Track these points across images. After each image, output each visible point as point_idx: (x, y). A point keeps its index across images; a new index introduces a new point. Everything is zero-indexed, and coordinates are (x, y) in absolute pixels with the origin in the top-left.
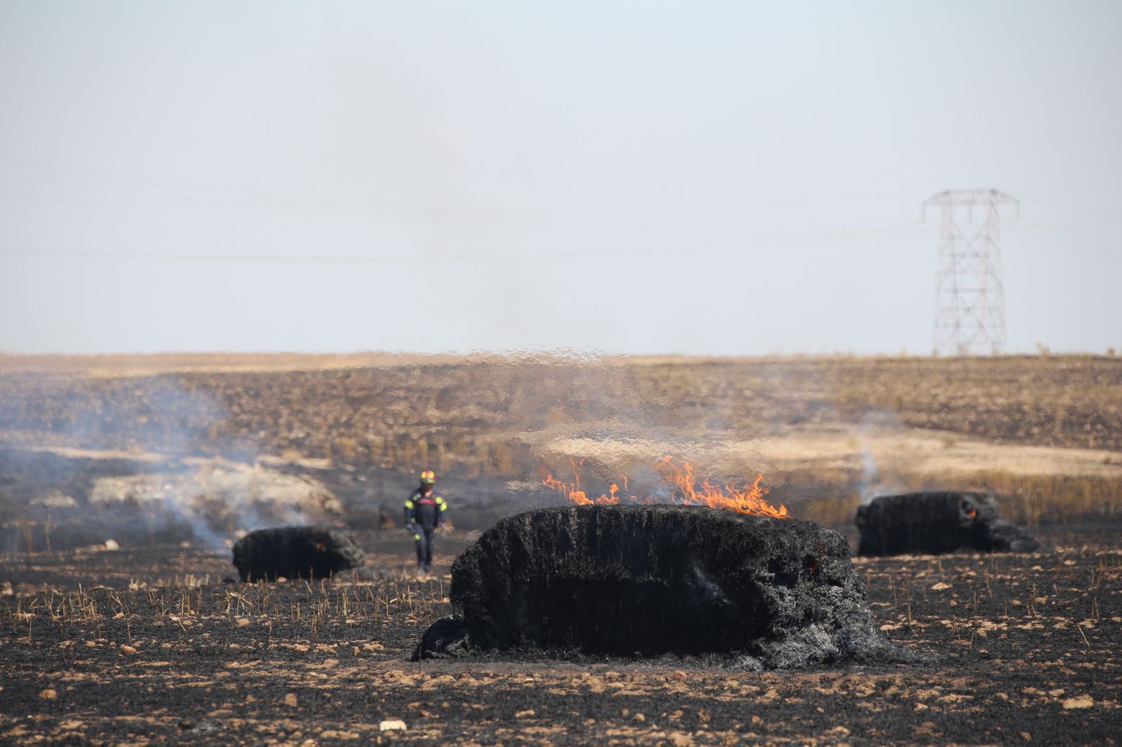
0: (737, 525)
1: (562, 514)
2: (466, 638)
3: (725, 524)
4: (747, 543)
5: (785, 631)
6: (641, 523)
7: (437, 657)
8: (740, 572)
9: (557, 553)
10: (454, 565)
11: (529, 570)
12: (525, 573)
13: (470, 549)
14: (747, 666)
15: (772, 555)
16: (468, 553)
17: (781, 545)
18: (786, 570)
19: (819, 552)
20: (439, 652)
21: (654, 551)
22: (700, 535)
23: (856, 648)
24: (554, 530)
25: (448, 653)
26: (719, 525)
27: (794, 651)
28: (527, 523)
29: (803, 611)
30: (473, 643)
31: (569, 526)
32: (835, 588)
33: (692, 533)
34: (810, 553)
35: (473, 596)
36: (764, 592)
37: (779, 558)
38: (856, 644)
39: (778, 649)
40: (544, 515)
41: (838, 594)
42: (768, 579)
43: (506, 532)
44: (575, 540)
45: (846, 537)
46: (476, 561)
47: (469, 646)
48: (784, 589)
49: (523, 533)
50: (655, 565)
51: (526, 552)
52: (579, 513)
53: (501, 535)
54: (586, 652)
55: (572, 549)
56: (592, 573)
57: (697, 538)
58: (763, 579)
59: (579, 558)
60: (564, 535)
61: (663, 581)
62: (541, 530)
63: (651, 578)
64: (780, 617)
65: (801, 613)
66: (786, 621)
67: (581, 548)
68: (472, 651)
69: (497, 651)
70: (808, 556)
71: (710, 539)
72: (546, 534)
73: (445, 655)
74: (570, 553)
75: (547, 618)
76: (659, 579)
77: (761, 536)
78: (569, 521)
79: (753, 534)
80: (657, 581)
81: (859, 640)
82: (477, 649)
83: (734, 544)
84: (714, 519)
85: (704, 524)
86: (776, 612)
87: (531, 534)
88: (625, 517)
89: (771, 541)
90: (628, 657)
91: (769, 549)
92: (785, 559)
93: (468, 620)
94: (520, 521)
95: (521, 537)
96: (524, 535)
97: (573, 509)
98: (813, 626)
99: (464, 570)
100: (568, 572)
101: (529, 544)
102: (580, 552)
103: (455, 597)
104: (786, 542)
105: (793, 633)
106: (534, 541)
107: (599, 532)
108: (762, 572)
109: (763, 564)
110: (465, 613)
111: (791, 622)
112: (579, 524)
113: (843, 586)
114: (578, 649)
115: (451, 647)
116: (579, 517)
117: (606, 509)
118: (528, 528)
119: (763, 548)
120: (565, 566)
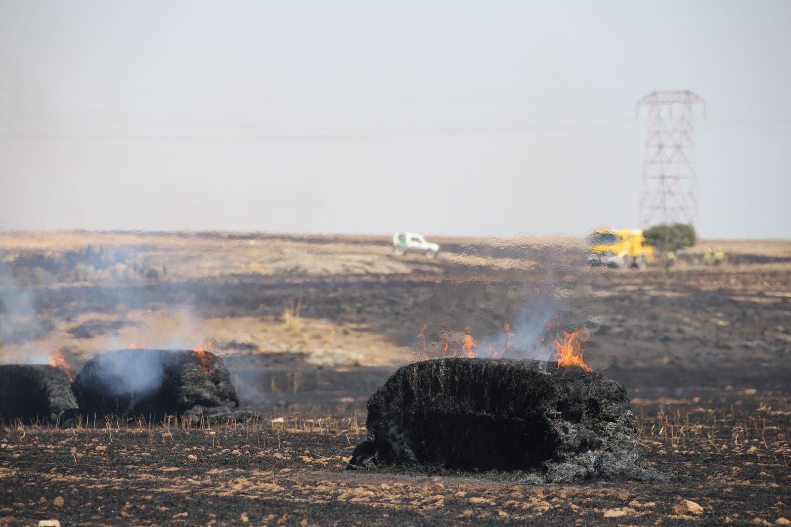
0: (539, 376)
1: (436, 365)
2: (376, 455)
3: (531, 374)
4: (543, 389)
5: (565, 455)
6: (481, 372)
7: (356, 469)
8: (538, 410)
9: (432, 393)
10: (369, 401)
11: (414, 405)
12: (412, 408)
13: (380, 390)
14: (530, 481)
15: (560, 398)
16: (378, 392)
17: (568, 391)
18: (572, 409)
19: (600, 396)
20: (358, 465)
21: (488, 393)
22: (514, 382)
23: (605, 469)
24: (430, 376)
25: (364, 466)
26: (526, 375)
27: (568, 470)
28: (415, 371)
29: (579, 441)
30: (380, 458)
31: (439, 373)
32: (611, 423)
33: (510, 380)
34: (592, 397)
35: (381, 424)
36: (551, 426)
37: (566, 400)
38: (606, 465)
39: (555, 469)
40: (425, 365)
41: (612, 428)
42: (555, 416)
43: (401, 378)
44: (443, 384)
45: (623, 386)
46: (383, 398)
47: (378, 461)
48: (568, 424)
49: (411, 378)
50: (488, 404)
51: (412, 392)
52: (446, 364)
53: (398, 380)
54: (447, 467)
55: (441, 391)
56: (451, 409)
57: (512, 385)
58: (552, 416)
59: (444, 397)
60: (436, 379)
61: (492, 415)
62: (422, 376)
63: (485, 413)
64: (563, 444)
65: (578, 442)
66: (567, 448)
67: (446, 390)
68: (380, 465)
69: (395, 465)
70: (590, 399)
71: (521, 385)
72: (425, 379)
73: (361, 467)
74: (440, 394)
75: (424, 442)
76: (489, 415)
77: (553, 384)
78: (439, 370)
79: (547, 382)
80: (488, 416)
81: (609, 463)
82: (383, 464)
83: (534, 390)
84: (524, 370)
85: (517, 374)
86: (560, 442)
87: (416, 379)
88: (472, 367)
89: (559, 388)
90: (470, 471)
91: (558, 393)
92: (570, 401)
93: (377, 442)
94: (410, 370)
95: (409, 381)
96: (412, 380)
97: (443, 361)
98: (590, 452)
99: (374, 405)
100: (437, 408)
101: (415, 386)
102: (445, 393)
103: (370, 424)
104: (571, 389)
105: (572, 457)
106: (418, 383)
107: (457, 379)
108: (551, 411)
109: (552, 405)
110: (376, 437)
111: (571, 448)
112: (446, 372)
113: (616, 422)
114: (442, 465)
115: (366, 461)
116: (446, 367)
117: (462, 361)
118: (415, 374)
119: (553, 392)
120: (436, 403)
